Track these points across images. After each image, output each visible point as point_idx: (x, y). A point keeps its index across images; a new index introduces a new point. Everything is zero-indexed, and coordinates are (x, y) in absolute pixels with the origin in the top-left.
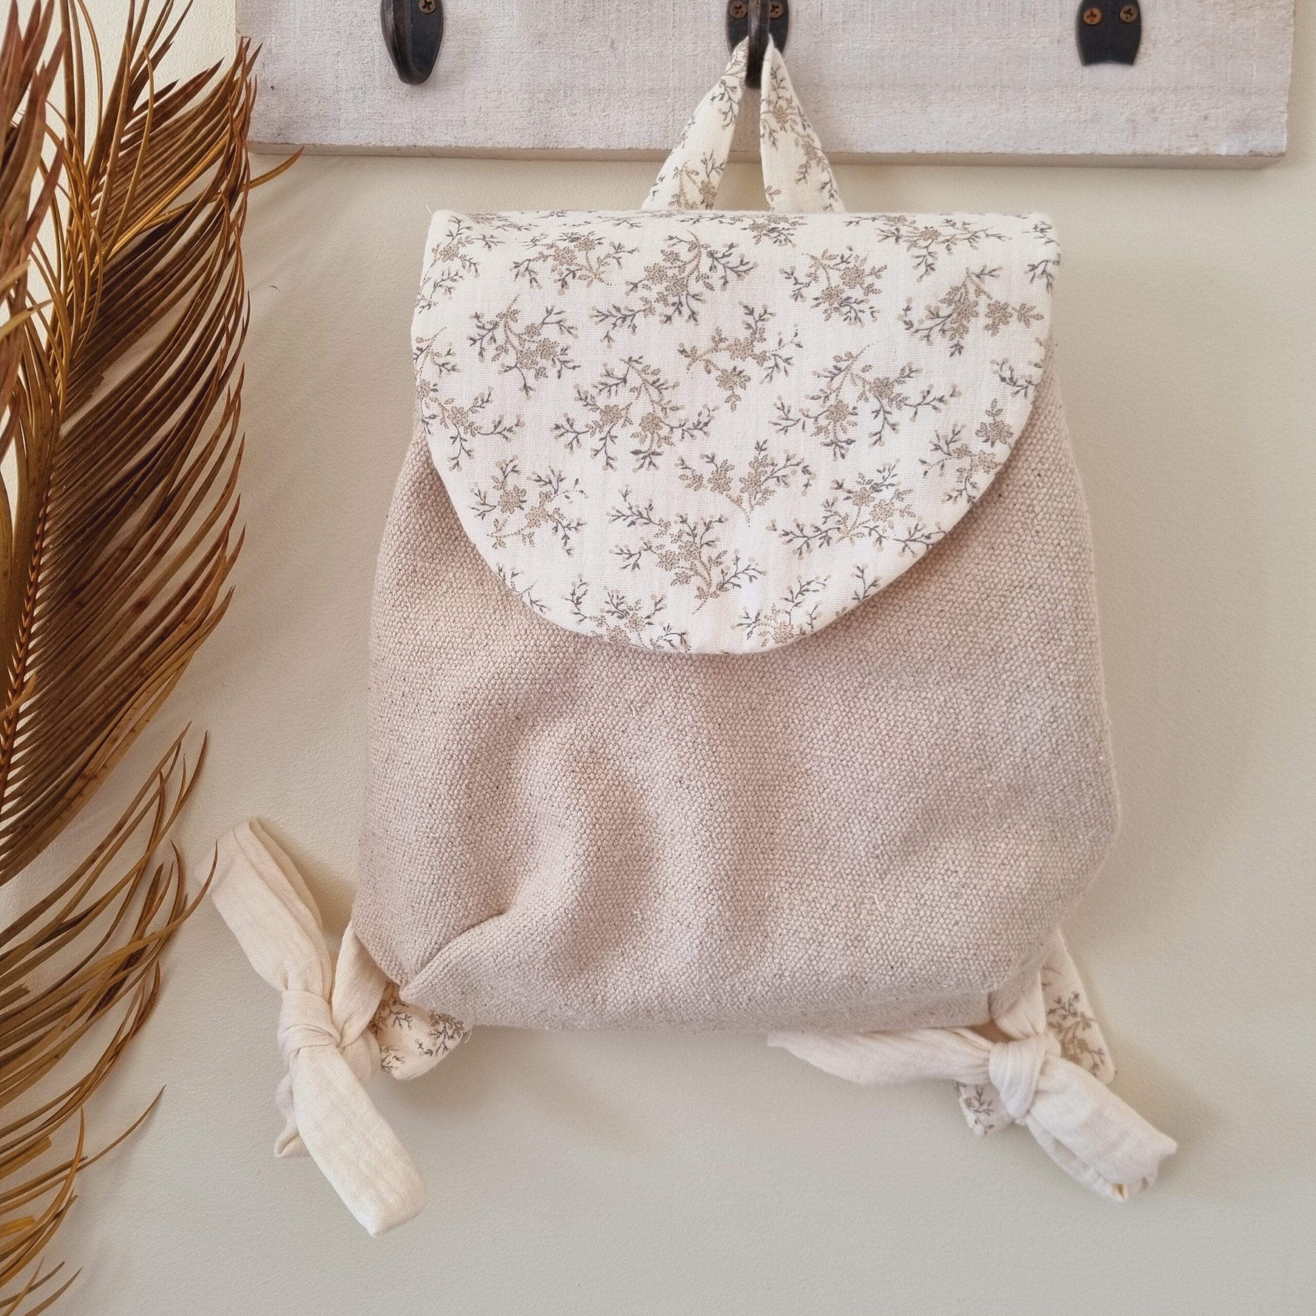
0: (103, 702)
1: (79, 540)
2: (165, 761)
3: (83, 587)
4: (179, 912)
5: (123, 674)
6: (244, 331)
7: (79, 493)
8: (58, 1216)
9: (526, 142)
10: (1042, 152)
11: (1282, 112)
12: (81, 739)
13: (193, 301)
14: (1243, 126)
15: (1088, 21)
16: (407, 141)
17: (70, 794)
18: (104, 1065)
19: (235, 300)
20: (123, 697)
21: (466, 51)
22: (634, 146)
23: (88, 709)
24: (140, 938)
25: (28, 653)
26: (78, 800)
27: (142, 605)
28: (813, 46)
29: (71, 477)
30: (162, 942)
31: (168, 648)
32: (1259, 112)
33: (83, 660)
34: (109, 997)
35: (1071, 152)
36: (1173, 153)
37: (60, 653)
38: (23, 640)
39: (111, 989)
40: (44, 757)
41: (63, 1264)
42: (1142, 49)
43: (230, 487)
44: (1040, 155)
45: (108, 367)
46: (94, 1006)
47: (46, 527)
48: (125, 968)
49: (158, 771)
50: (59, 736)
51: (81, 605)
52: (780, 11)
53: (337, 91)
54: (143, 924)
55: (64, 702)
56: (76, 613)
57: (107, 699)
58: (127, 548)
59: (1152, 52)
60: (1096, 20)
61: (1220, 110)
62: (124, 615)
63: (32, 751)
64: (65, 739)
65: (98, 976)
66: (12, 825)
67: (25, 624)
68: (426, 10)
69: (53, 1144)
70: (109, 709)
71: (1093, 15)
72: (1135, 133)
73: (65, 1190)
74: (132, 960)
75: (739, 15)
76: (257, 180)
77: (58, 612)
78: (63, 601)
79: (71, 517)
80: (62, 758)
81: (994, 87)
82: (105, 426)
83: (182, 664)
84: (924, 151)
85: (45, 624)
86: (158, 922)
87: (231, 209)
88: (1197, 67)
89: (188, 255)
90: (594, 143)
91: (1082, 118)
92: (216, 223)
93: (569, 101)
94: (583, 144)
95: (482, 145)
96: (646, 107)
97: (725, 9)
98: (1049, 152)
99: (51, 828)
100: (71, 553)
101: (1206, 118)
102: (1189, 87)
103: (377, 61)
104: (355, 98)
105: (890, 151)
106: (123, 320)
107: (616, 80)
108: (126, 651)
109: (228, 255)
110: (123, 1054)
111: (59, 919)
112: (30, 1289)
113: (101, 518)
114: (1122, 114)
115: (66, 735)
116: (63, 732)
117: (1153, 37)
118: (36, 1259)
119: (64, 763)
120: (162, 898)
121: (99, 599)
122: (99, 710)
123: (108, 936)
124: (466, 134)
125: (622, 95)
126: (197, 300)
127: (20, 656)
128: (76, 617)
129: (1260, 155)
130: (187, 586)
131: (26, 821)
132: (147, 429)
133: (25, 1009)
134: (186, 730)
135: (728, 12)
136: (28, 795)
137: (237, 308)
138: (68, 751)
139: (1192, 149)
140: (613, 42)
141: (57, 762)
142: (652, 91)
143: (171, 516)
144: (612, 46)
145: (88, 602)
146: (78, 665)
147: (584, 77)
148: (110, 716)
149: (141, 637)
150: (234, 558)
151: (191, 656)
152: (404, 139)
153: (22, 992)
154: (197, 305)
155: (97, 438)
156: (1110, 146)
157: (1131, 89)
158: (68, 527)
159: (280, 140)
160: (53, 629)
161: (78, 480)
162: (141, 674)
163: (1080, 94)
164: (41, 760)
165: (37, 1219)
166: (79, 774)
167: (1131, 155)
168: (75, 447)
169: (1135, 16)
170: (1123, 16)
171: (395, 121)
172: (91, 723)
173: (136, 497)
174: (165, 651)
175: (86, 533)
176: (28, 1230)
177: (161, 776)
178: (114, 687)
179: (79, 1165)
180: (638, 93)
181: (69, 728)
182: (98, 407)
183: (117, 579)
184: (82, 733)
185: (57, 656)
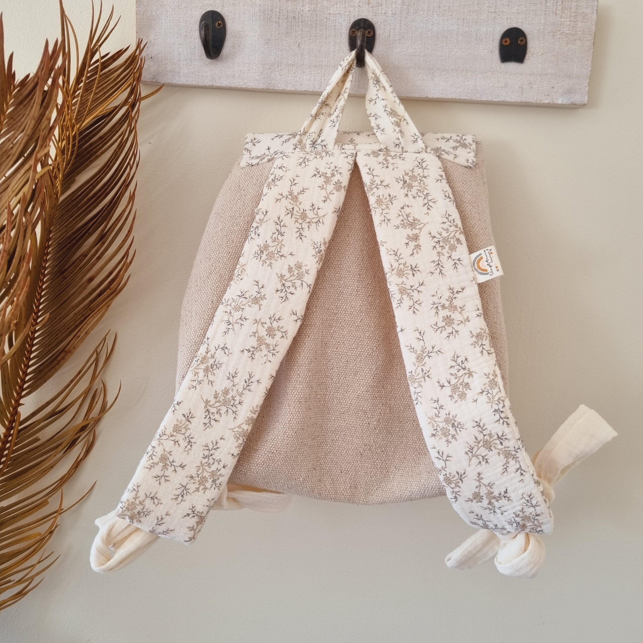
0: (74, 320)
1: (64, 250)
2: (99, 345)
3: (66, 270)
4: (104, 410)
5: (83, 309)
6: (137, 165)
7: (64, 230)
8: (51, 532)
9: (260, 86)
10: (482, 99)
11: (586, 87)
12: (64, 335)
13: (115, 151)
14: (569, 91)
15: (504, 44)
16: (209, 83)
17: (59, 358)
18: (72, 471)
19: (134, 152)
20: (82, 318)
21: (236, 45)
22: (307, 90)
23: (67, 323)
24: (87, 419)
25: (41, 297)
26: (63, 361)
27: (91, 280)
28: (385, 50)
29: (61, 222)
30: (96, 421)
31: (102, 299)
32: (576, 86)
33: (65, 301)
34: (73, 444)
35: (495, 100)
36: (538, 102)
37: (55, 298)
38: (39, 291)
39: (74, 440)
40: (48, 342)
41: (53, 552)
42: (527, 56)
43: (130, 231)
44: (481, 100)
45: (78, 175)
46: (67, 447)
47: (50, 243)
48: (80, 432)
49: (96, 351)
50: (55, 333)
51: (65, 278)
52: (372, 34)
53: (180, 60)
54: (88, 414)
55: (57, 318)
56: (62, 281)
57: (75, 319)
58: (84, 255)
59: (531, 58)
60: (508, 44)
61: (559, 85)
62: (83, 284)
63: (43, 339)
64: (57, 335)
65: (69, 435)
66: (34, 370)
67: (40, 285)
68: (219, 27)
69: (50, 503)
70: (76, 323)
71: (506, 41)
72: (522, 93)
73: (54, 522)
74: (83, 429)
75: (354, 35)
76: (143, 97)
77: (55, 280)
78: (57, 276)
79: (61, 239)
80: (56, 343)
81: (463, 70)
82: (76, 202)
83: (108, 306)
84: (432, 97)
85: (48, 285)
86: (95, 413)
87: (132, 111)
88: (550, 65)
89: (113, 130)
90: (290, 88)
91: (500, 86)
92: (126, 116)
93: (279, 69)
94: (285, 88)
95: (241, 86)
96: (312, 73)
97: (348, 32)
98: (485, 100)
99: (51, 372)
100: (61, 255)
101: (553, 87)
102: (546, 74)
103: (197, 48)
104: (187, 64)
105: (417, 96)
106: (85, 156)
107: (300, 61)
108: (84, 299)
109: (131, 132)
110: (79, 467)
111: (54, 410)
112: (39, 562)
113: (73, 242)
114: (517, 84)
115: (57, 333)
116: (56, 332)
117: (532, 52)
118: (42, 550)
119: (56, 345)
120: (97, 403)
121: (73, 276)
122: (72, 324)
123: (74, 417)
124: (235, 81)
125: (302, 68)
126: (117, 150)
127: (38, 298)
128: (62, 283)
129: (575, 104)
130: (111, 273)
131: (41, 368)
132: (94, 204)
133: (39, 447)
134: (109, 332)
135: (349, 33)
136: (41, 358)
137: (135, 155)
138: (58, 340)
139: (546, 101)
140: (299, 44)
141: (54, 344)
142: (315, 66)
143: (104, 243)
144: (299, 46)
145: (68, 276)
146: (63, 304)
147: (286, 59)
148: (77, 326)
149: (90, 294)
150: (131, 263)
151: (111, 303)
152: (208, 82)
153: (37, 440)
154: (117, 152)
155: (73, 206)
156: (511, 98)
157: (522, 74)
158: (59, 244)
159: (154, 80)
160: (52, 287)
161: (64, 224)
162: (90, 310)
163: (499, 75)
164: (47, 343)
165: (42, 534)
166: (63, 350)
167: (520, 102)
168: (63, 209)
169: (524, 42)
170: (519, 42)
171: (204, 74)
172: (68, 329)
173: (89, 233)
174: (101, 300)
175: (67, 247)
176: (38, 538)
177: (97, 353)
178: (79, 314)
179: (61, 512)
180: (310, 67)
181: (59, 330)
182: (73, 193)
183: (80, 268)
184: (65, 332)
185: (54, 299)
